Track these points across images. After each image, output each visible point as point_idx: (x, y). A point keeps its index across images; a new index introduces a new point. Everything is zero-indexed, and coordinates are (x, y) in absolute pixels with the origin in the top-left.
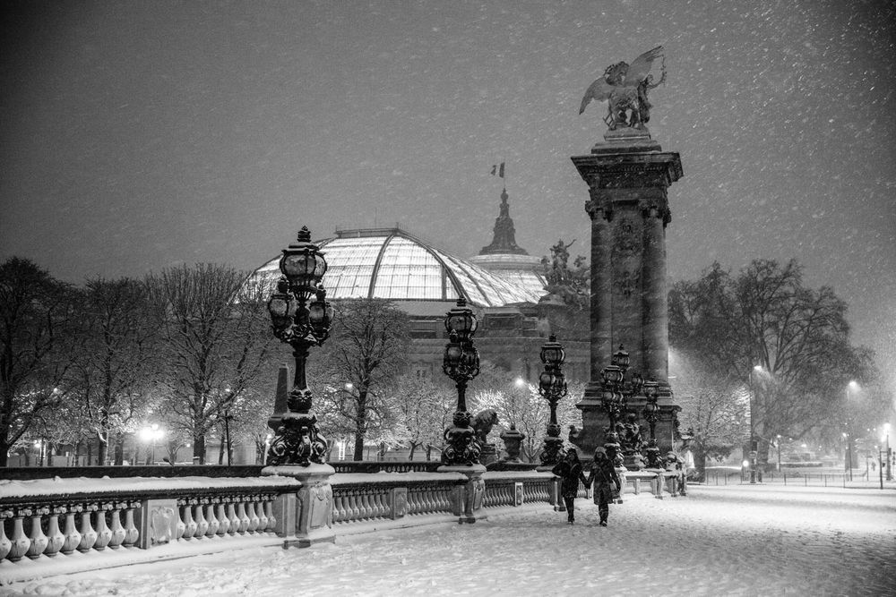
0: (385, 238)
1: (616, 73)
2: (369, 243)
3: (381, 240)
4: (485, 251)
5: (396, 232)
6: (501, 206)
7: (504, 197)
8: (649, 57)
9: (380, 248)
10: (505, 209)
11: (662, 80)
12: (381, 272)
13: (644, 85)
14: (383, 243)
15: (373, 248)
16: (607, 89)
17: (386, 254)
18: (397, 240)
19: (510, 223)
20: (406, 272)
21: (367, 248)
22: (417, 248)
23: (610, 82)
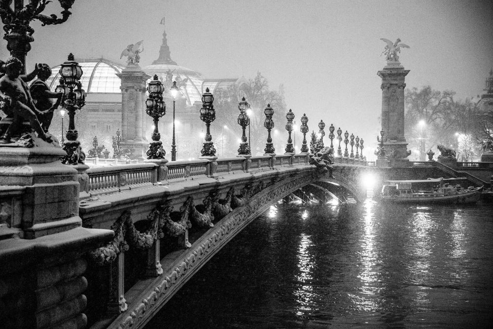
0: (96, 63)
1: (130, 48)
2: (88, 65)
3: (94, 64)
4: (155, 63)
5: (101, 60)
6: (163, 39)
7: (165, 35)
8: (139, 44)
9: (93, 68)
10: (165, 41)
11: (143, 51)
12: (93, 80)
13: (137, 52)
14: (95, 66)
15: (90, 68)
16: (127, 52)
17: (96, 71)
18: (102, 64)
19: (168, 48)
20: (105, 80)
21: (87, 68)
22: (110, 68)
23: (128, 50)
